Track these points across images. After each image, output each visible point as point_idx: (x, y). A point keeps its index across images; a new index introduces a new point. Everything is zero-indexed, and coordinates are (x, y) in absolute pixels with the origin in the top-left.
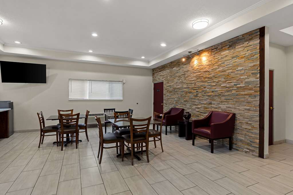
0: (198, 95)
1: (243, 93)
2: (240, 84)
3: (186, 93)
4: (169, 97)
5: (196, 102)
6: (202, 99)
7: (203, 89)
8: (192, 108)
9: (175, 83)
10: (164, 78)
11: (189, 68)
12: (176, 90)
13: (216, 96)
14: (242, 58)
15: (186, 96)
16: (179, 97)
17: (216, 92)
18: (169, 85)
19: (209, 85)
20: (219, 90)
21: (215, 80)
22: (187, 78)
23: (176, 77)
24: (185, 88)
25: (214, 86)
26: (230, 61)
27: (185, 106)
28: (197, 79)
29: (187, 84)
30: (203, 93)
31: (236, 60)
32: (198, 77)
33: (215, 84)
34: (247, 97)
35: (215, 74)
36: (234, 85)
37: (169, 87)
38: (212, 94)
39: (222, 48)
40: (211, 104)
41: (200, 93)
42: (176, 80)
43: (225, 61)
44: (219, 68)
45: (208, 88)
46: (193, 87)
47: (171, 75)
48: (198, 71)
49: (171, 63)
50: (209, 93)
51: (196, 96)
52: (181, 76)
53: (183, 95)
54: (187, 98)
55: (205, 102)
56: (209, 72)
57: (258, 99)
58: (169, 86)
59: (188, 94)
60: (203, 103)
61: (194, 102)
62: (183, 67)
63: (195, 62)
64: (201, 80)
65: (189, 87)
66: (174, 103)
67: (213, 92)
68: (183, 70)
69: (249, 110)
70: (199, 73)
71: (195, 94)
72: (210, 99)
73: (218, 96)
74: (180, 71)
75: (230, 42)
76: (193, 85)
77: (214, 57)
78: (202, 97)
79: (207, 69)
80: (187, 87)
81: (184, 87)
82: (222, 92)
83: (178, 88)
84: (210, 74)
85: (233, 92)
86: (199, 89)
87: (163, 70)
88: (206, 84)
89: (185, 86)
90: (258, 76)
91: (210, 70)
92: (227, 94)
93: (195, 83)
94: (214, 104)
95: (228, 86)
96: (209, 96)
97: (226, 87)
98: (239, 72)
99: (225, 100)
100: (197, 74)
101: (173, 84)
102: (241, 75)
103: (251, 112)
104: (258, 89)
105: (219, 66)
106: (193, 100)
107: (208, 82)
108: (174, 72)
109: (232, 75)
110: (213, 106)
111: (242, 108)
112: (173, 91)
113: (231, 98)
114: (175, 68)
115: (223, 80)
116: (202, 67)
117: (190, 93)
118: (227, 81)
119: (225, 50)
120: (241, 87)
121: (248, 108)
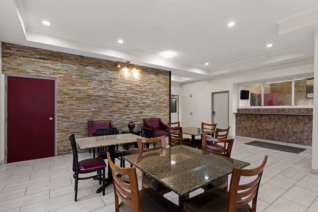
0: (129, 105)
1: (162, 105)
2: (160, 100)
3: (113, 103)
4: (74, 107)
5: (126, 112)
6: (134, 109)
7: (134, 100)
8: (122, 118)
9: (92, 88)
10: (60, 75)
11: (118, 76)
12: (92, 98)
13: (146, 106)
14: (162, 84)
15: (112, 106)
16: (99, 107)
17: (146, 104)
18: (73, 88)
19: (141, 98)
20: (149, 103)
21: (145, 94)
22: (113, 86)
23: (94, 80)
24: (111, 97)
25: (145, 99)
26: (155, 83)
27: (111, 117)
28: (128, 90)
29: (114, 92)
30: (135, 104)
31: (159, 84)
32: (130, 89)
33: (145, 98)
34: (164, 107)
35: (146, 90)
36: (158, 100)
37: (76, 92)
38: (143, 105)
39: (151, 72)
40: (142, 113)
41: (132, 103)
42: (93, 85)
43: (153, 82)
44: (148, 86)
45: (139, 100)
46: (123, 97)
47: (80, 74)
48: (129, 83)
49: (82, 57)
50: (140, 104)
51: (127, 106)
52: (104, 82)
53: (108, 104)
54: (114, 108)
55: (137, 112)
56: (140, 86)
57: (169, 109)
58: (75, 90)
59: (116, 103)
60: (134, 112)
61: (125, 112)
62: (107, 72)
63: (125, 72)
64: (132, 92)
65: (117, 97)
66: (90, 114)
67: (143, 103)
68: (108, 75)
69: (165, 115)
70: (131, 85)
71: (126, 104)
72: (141, 109)
73: (147, 107)
74: (102, 74)
75: (156, 71)
76: (123, 95)
77: (145, 76)
78: (134, 107)
79: (138, 83)
80: (115, 96)
81: (109, 95)
82: (150, 104)
83: (98, 96)
84: (141, 89)
85: (157, 104)
86: (130, 100)
87: (54, 60)
88: (138, 96)
89: (111, 94)
90: (169, 96)
91: (141, 85)
92: (153, 105)
93: (126, 94)
94: (145, 113)
95: (154, 100)
96: (140, 106)
97: (154, 101)
98: (160, 92)
99: (153, 110)
100: (128, 85)
101: (86, 88)
102: (162, 94)
103: (166, 116)
104: (169, 103)
105: (149, 84)
106: (123, 110)
107: (140, 94)
108: (90, 73)
109: (157, 93)
110: (143, 114)
111: (162, 114)
112: (88, 99)
113: (156, 108)
114: (92, 68)
115: (151, 95)
116: (133, 80)
117: (119, 102)
118: (153, 96)
119: (153, 74)
120: (161, 102)
121: (165, 114)
